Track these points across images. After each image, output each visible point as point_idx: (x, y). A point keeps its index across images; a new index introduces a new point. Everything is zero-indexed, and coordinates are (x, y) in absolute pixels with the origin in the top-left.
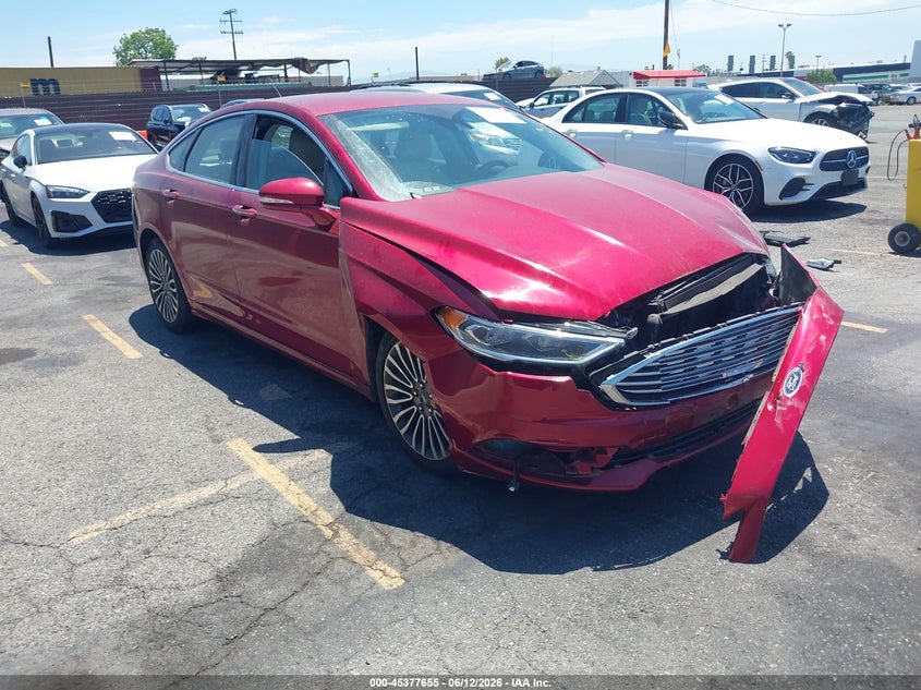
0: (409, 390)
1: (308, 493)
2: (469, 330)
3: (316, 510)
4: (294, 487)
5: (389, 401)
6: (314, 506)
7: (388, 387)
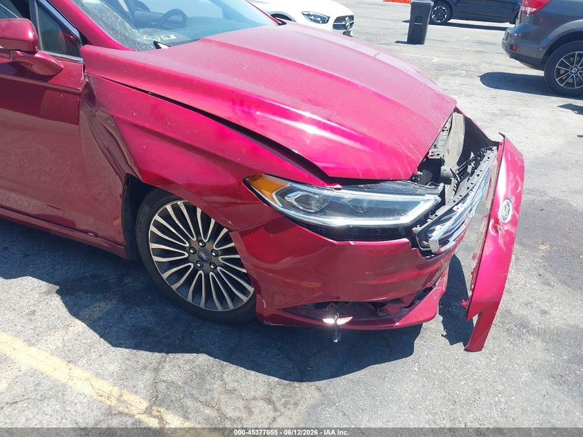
0: (184, 248)
1: (98, 375)
2: (291, 198)
3: (121, 396)
4: (78, 372)
5: (156, 259)
6: (116, 391)
7: (153, 246)
